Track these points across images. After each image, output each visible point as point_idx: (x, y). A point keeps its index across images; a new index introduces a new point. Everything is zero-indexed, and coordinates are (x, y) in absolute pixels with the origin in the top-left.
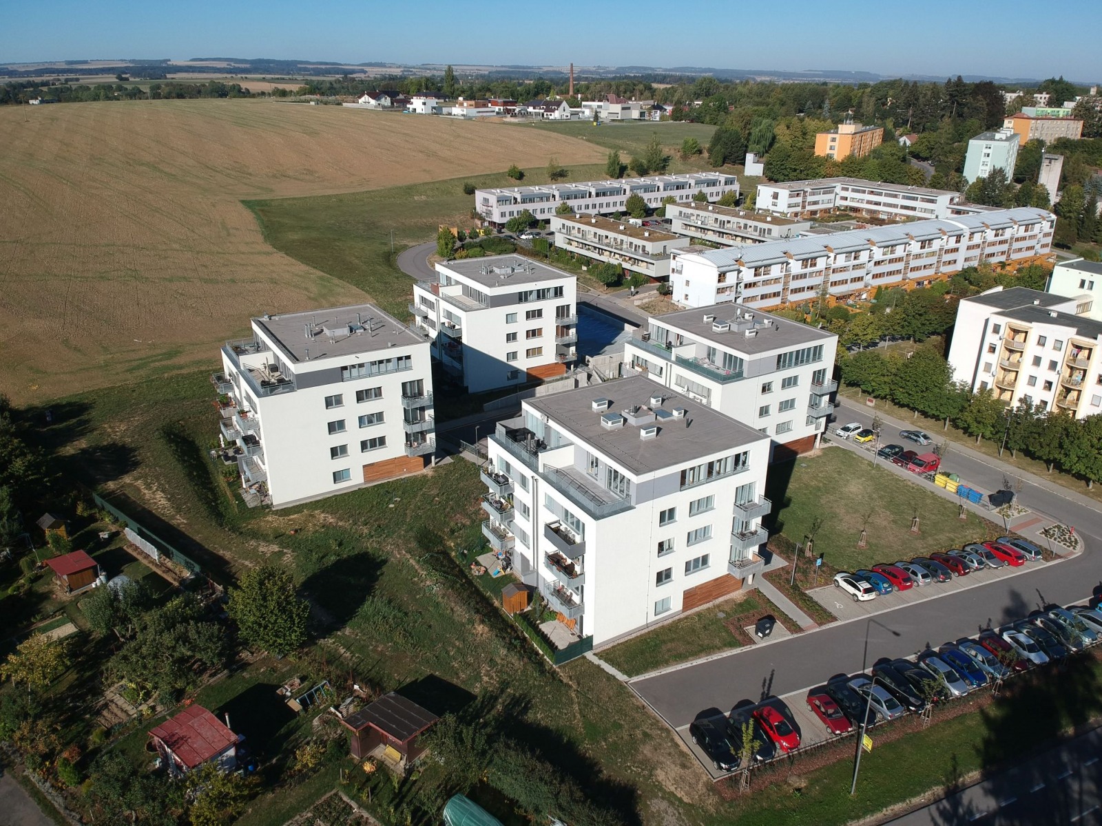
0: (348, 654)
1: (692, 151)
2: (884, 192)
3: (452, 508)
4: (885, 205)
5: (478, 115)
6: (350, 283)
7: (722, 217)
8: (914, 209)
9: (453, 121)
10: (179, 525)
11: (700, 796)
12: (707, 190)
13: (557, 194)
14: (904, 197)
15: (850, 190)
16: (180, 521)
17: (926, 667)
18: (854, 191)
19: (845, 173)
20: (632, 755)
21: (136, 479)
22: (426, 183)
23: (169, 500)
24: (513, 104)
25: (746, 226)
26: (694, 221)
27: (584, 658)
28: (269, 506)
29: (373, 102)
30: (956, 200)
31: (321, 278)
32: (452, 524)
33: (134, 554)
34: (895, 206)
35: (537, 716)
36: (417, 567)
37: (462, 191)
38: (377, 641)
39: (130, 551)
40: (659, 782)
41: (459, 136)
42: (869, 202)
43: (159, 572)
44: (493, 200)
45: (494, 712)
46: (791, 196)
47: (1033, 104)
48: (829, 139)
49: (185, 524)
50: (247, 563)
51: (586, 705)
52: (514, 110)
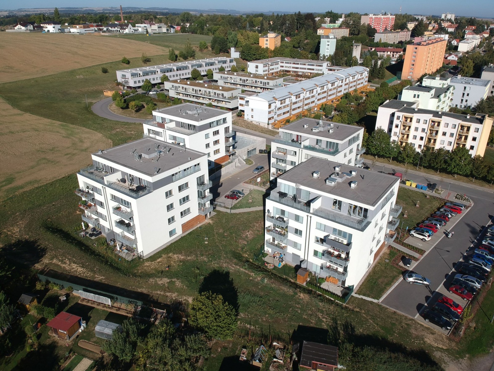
0: (252, 327)
1: (203, 47)
2: (299, 63)
3: (236, 238)
4: (300, 68)
5: (86, 32)
6: (81, 126)
7: (243, 78)
8: (313, 69)
9: (74, 35)
10: (101, 280)
11: (448, 344)
12: (224, 65)
13: (159, 70)
14: (308, 65)
15: (284, 62)
16: (99, 278)
17: (473, 263)
18: (286, 63)
19: (276, 55)
20: (411, 336)
21: (52, 259)
22: (80, 69)
23: (82, 267)
24: (101, 26)
25: (256, 82)
26: (229, 80)
27: (352, 296)
28: (140, 258)
29: (23, 28)
30: (329, 65)
31: (62, 125)
32: (240, 246)
33: (89, 304)
34: (305, 69)
35: (359, 331)
36: (247, 272)
37: (101, 72)
38: (260, 316)
39: (84, 303)
40: (429, 344)
41: (83, 43)
42: (293, 68)
43: (115, 312)
44: (128, 75)
45: (341, 335)
46: (264, 67)
47: (325, 23)
48: (265, 40)
49: (104, 279)
50: (159, 292)
51: (374, 319)
52: (103, 29)
